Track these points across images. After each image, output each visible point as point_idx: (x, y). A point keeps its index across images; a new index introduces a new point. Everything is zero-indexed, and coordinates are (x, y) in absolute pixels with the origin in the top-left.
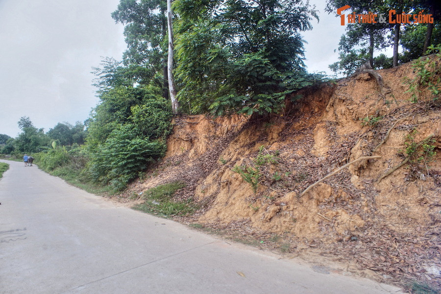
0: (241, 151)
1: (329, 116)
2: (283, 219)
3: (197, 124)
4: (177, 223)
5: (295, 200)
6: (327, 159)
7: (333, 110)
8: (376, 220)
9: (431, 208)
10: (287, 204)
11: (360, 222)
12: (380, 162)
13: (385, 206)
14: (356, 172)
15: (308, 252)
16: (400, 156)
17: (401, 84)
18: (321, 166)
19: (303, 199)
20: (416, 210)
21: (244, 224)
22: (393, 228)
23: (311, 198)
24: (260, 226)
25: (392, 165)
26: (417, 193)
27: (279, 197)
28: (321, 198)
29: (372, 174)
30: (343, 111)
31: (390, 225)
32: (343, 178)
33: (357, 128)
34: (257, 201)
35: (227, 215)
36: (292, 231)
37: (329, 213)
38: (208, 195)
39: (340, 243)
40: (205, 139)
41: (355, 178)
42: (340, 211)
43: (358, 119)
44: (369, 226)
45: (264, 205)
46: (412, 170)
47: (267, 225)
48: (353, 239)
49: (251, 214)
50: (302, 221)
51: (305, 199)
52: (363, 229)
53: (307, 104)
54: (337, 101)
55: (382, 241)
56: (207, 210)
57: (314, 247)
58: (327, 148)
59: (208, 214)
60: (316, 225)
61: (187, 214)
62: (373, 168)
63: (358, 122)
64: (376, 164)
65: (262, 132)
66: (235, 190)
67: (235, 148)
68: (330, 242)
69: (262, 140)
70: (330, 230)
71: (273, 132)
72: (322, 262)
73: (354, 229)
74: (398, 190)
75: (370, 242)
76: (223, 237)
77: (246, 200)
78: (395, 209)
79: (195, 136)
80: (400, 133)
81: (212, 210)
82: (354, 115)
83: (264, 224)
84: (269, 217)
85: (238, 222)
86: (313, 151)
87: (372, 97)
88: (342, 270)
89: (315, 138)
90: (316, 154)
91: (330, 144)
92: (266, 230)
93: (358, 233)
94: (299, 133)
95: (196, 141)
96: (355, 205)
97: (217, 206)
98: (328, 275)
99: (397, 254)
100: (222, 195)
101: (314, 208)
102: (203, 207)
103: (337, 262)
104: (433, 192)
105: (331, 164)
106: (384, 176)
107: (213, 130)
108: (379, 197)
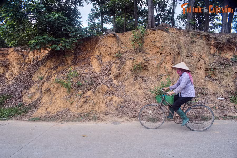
0: (50, 72)
1: (97, 53)
2: (88, 105)
3: (8, 54)
4: (18, 121)
5: (93, 94)
6: (101, 73)
7: (98, 50)
8: (127, 98)
9: (143, 90)
10: (89, 97)
11: (122, 100)
12: (124, 73)
13: (129, 91)
14: (115, 79)
15: (106, 118)
16: (131, 70)
17: (126, 41)
18: (99, 77)
19: (96, 93)
20: (139, 92)
21: (67, 112)
22: (134, 100)
23: (99, 92)
24: (76, 111)
25: (128, 74)
26: (138, 85)
27: (84, 94)
28: (103, 92)
29: (121, 79)
30: (104, 50)
31: (132, 99)
32: (110, 81)
33: (111, 59)
34: (71, 98)
35: (53, 109)
36: (94, 109)
37: (109, 98)
38: (34, 99)
39: (117, 110)
40: (17, 65)
41: (115, 81)
42: (113, 96)
43: (111, 55)
44: (126, 101)
45: (76, 99)
46: (136, 76)
47: (80, 109)
48: (121, 107)
49: (69, 106)
50: (98, 104)
51: (97, 93)
52: (124, 103)
53: (84, 46)
54: (100, 45)
55: (132, 106)
56: (37, 109)
57: (107, 115)
58: (100, 68)
59: (39, 111)
60: (105, 105)
61: (23, 114)
62: (121, 76)
63: (111, 56)
64: (122, 74)
65: (61, 60)
66: (54, 94)
67: (45, 70)
68: (113, 111)
69: (62, 65)
70: (111, 105)
71: (68, 60)
72: (115, 120)
73: (121, 103)
74: (132, 85)
75: (128, 107)
76: (58, 121)
77: (63, 98)
78: (132, 93)
79: (8, 63)
80: (130, 61)
81: (41, 108)
82: (109, 52)
83: (78, 109)
84: (81, 105)
85: (62, 111)
86: (93, 70)
87: (115, 45)
88: (124, 121)
89: (92, 63)
90: (95, 71)
91: (101, 66)
92: (80, 112)
93: (123, 105)
94: (83, 61)
95: (10, 66)
96: (118, 93)
97: (44, 105)
98: (120, 124)
99: (138, 109)
100: (45, 98)
101: (102, 97)
102: (33, 107)
103: (120, 118)
104: (143, 84)
105: (103, 75)
106: (126, 79)
107: (22, 59)
108: (126, 88)
